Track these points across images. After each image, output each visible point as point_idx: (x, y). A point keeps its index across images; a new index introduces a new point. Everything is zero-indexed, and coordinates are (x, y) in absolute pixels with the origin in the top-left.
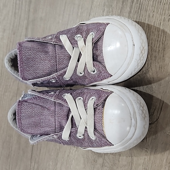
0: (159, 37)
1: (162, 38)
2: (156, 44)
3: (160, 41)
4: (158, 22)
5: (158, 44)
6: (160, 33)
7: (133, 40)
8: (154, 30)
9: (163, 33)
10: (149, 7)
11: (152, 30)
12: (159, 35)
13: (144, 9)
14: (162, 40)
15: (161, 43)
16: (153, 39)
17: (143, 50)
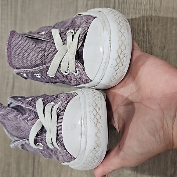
0: (145, 37)
1: (148, 37)
2: (143, 45)
3: (146, 41)
4: (141, 23)
5: (145, 45)
6: (145, 33)
7: (110, 41)
8: (139, 32)
9: (147, 34)
10: (130, 11)
11: (137, 31)
12: (144, 35)
13: (127, 13)
14: (147, 40)
15: (147, 43)
16: (139, 40)
17: (122, 54)
